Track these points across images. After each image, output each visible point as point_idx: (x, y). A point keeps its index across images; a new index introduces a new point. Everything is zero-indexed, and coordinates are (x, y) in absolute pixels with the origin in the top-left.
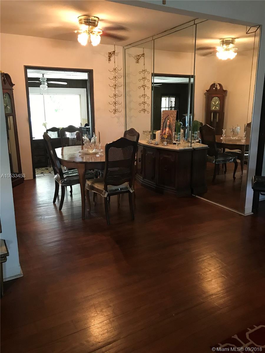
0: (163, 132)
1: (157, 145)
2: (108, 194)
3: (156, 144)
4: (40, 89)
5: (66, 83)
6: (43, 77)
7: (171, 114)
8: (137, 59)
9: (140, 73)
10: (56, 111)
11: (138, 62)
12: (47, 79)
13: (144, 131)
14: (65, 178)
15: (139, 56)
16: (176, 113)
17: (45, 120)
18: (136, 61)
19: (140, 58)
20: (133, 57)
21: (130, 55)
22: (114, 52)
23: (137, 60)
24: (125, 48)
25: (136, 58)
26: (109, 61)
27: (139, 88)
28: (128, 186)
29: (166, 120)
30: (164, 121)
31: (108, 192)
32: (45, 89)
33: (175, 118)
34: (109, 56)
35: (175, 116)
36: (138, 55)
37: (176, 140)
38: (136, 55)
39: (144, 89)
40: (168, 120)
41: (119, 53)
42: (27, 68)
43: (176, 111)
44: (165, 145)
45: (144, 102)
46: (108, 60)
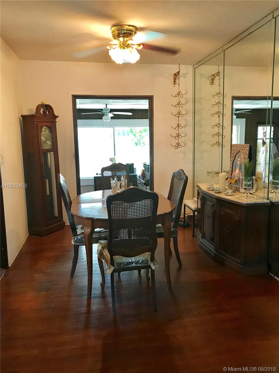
0: (232, 175)
1: (219, 193)
2: (114, 269)
3: (218, 191)
4: (103, 121)
5: (130, 114)
6: (106, 107)
7: (242, 149)
8: (212, 79)
9: (214, 96)
10: (136, 144)
11: (212, 83)
12: (111, 110)
13: (208, 172)
14: (79, 235)
15: (214, 76)
16: (248, 149)
17: (115, 155)
18: (210, 82)
19: (215, 78)
20: (207, 78)
21: (202, 76)
22: (179, 72)
23: (212, 81)
24: (196, 66)
25: (210, 79)
26: (174, 84)
27: (213, 115)
28: (149, 259)
29: (236, 158)
30: (234, 159)
31: (114, 266)
32: (108, 121)
33: (247, 157)
34: (174, 79)
35: (247, 153)
36: (213, 74)
37: (244, 189)
38: (211, 74)
39: (219, 117)
40: (239, 157)
41: (187, 73)
42: (75, 97)
43: (249, 145)
44: (230, 194)
45: (219, 133)
46: (173, 82)
